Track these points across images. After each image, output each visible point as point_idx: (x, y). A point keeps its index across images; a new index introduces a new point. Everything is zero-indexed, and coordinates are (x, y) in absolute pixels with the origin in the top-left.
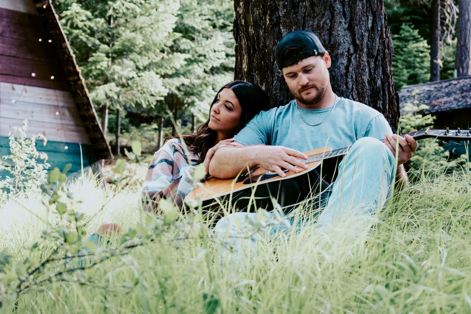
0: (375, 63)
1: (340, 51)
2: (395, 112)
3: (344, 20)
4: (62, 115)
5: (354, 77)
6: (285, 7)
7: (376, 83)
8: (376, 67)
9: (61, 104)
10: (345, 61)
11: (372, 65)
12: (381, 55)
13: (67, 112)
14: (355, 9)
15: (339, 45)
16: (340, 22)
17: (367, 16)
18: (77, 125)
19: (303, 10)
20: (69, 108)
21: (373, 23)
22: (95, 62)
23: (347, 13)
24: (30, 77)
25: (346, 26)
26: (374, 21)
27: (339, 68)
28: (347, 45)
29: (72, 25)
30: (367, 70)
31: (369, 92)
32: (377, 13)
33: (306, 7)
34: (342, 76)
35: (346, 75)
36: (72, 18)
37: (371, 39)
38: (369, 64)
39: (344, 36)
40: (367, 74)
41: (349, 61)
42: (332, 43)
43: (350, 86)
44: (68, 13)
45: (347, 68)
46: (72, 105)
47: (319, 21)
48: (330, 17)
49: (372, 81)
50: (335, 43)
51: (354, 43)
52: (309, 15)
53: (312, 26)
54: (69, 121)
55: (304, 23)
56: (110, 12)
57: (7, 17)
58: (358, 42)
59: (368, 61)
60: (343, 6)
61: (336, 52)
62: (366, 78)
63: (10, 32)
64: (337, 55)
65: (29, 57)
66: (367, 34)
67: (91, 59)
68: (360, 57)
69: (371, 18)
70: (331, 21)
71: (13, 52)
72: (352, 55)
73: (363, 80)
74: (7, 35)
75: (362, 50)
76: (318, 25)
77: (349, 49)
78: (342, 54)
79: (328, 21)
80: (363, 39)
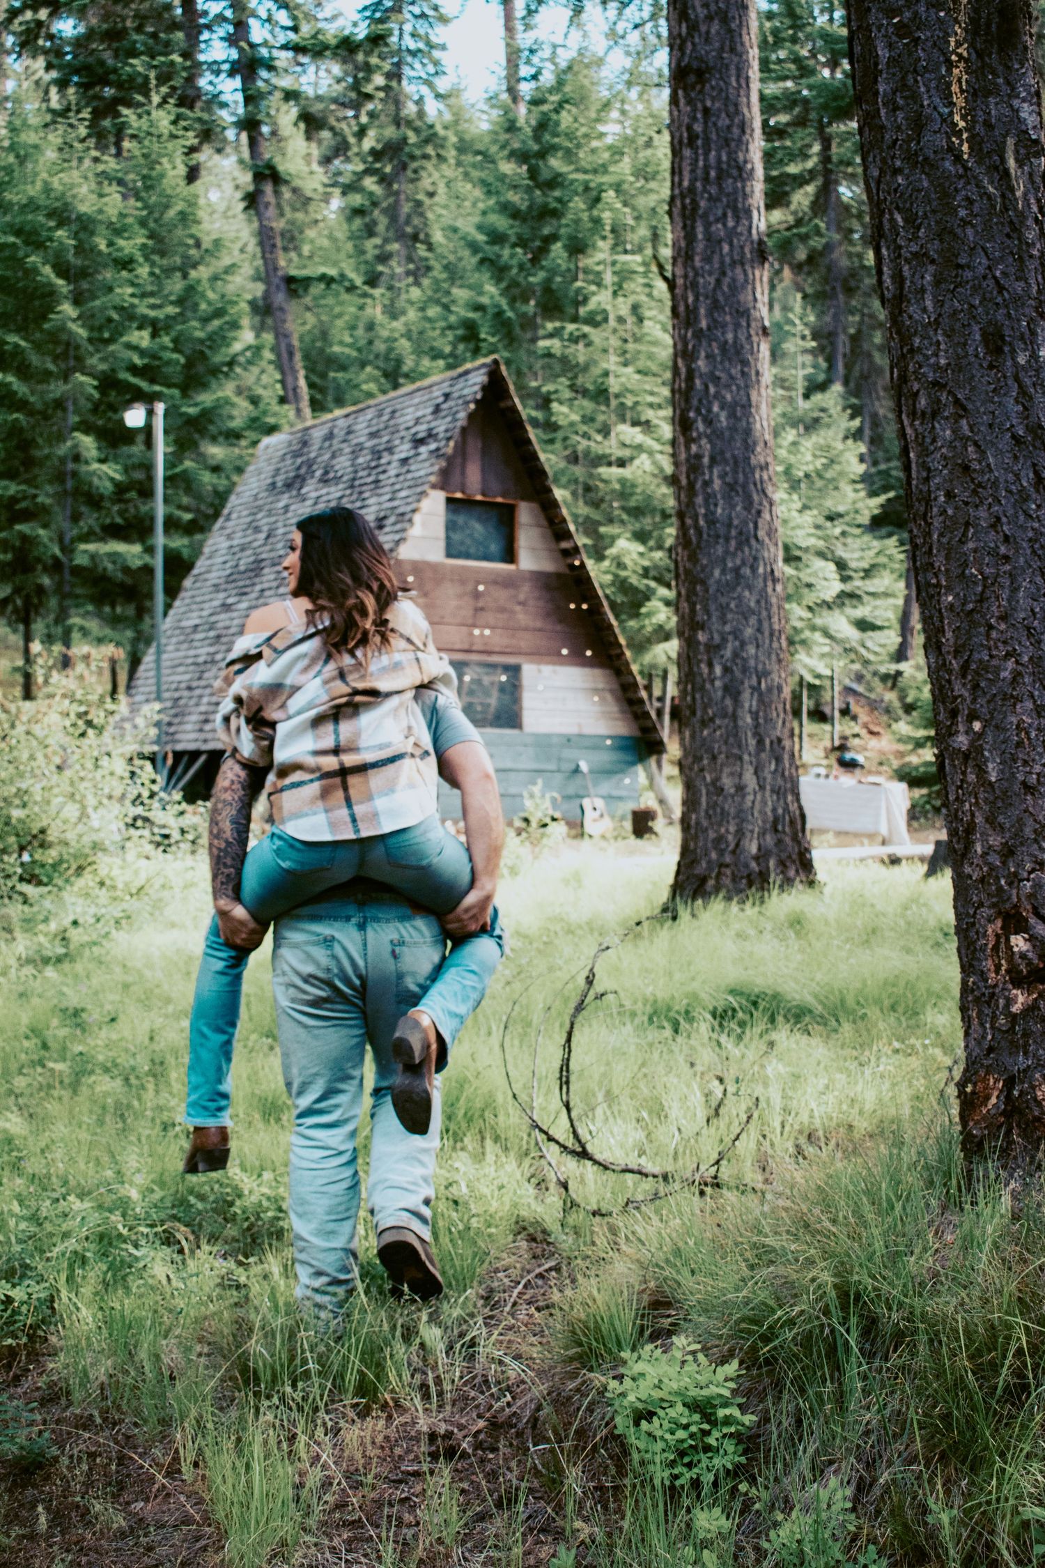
1: (748, 791)
3: (751, 767)
4: (602, 699)
9: (601, 686)
10: (752, 797)
13: (608, 696)
15: (747, 786)
16: (748, 769)
18: (623, 712)
20: (611, 691)
22: (649, 615)
23: (754, 762)
24: (560, 654)
25: (753, 772)
27: (747, 803)
28: (753, 786)
34: (749, 809)
35: (753, 808)
37: (774, 779)
41: (755, 797)
42: (742, 784)
43: (756, 815)
44: (613, 549)
45: (754, 802)
46: (616, 686)
47: (732, 769)
48: (740, 765)
49: (774, 810)
50: (744, 785)
54: (613, 707)
57: (530, 580)
60: (751, 756)
61: (744, 791)
63: (535, 599)
64: (745, 794)
65: (559, 627)
67: (643, 610)
70: (741, 769)
71: (539, 624)
74: (531, 603)
76: (731, 773)
77: (755, 788)
78: (750, 793)
79: (739, 769)
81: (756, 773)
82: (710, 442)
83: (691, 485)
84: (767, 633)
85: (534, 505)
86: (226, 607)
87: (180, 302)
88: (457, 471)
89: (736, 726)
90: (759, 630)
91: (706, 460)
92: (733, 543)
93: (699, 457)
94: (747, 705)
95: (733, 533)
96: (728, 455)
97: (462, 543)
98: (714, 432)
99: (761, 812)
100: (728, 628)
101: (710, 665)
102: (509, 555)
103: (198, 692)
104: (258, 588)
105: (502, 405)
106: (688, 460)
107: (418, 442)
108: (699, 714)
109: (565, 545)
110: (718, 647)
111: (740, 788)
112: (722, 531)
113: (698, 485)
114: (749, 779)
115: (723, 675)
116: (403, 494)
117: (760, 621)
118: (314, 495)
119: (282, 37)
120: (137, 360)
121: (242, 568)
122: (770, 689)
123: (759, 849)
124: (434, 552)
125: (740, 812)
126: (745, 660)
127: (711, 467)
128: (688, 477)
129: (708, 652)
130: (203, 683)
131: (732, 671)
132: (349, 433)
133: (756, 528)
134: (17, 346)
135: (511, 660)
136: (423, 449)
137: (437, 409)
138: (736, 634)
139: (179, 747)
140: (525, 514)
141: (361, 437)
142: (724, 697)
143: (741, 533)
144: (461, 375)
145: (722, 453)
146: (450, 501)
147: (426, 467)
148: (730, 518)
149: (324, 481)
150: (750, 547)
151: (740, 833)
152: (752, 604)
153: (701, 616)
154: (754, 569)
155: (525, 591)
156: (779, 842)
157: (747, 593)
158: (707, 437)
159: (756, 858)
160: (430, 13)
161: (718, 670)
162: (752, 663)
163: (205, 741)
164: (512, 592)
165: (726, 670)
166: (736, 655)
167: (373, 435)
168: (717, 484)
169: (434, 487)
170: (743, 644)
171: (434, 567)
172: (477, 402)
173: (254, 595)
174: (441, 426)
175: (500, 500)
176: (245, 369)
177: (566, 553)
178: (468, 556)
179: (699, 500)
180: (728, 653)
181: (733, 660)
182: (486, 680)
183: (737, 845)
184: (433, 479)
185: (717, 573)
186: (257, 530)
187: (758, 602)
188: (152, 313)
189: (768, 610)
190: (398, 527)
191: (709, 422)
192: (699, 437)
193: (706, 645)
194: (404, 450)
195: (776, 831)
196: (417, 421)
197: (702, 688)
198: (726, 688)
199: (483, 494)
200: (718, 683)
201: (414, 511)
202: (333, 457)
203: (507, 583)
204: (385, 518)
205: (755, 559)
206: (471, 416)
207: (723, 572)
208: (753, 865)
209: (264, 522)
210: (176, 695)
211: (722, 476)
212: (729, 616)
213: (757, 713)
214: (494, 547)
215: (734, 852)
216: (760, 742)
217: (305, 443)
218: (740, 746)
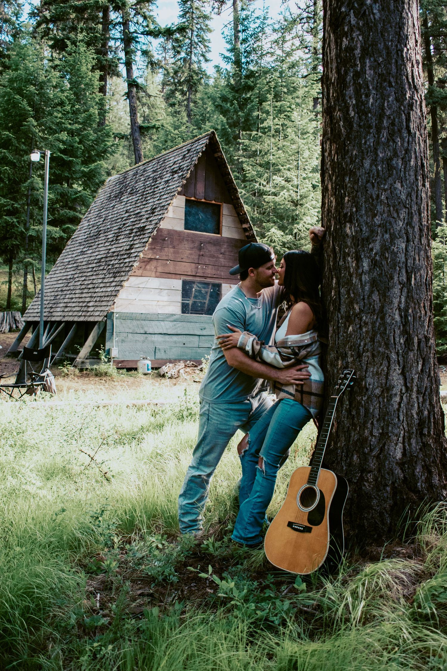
0: (423, 397)
1: (394, 392)
2: (439, 430)
3: (398, 367)
5: (405, 411)
6: (352, 356)
7: (423, 414)
8: (424, 401)
10: (398, 399)
11: (421, 399)
12: (429, 390)
14: (407, 358)
15: (393, 387)
16: (395, 369)
17: (418, 362)
19: (366, 359)
21: (422, 366)
23: (401, 361)
25: (400, 372)
26: (423, 365)
27: (392, 405)
28: (399, 387)
29: (271, 241)
30: (416, 405)
31: (417, 422)
32: (427, 358)
33: (368, 357)
34: (394, 411)
35: (398, 410)
36: (271, 236)
37: (420, 379)
38: (418, 399)
39: (397, 380)
40: (416, 408)
41: (402, 398)
42: (388, 385)
43: (401, 418)
44: (269, 233)
45: (400, 404)
47: (378, 368)
48: (387, 365)
49: (420, 412)
50: (390, 385)
51: (405, 385)
52: (370, 363)
53: (373, 371)
55: (367, 368)
56: (295, 231)
57: (227, 242)
58: (408, 385)
59: (417, 397)
60: (398, 356)
61: (390, 393)
62: (414, 412)
63: (229, 251)
64: (391, 395)
66: (417, 376)
68: (410, 396)
69: (420, 363)
70: (388, 369)
71: (231, 264)
72: (404, 394)
73: (412, 413)
74: (227, 253)
75: (412, 390)
76: (377, 372)
77: (401, 390)
78: (396, 394)
79: (385, 369)
80: (413, 382)
81: (403, 373)
82: (362, 33)
83: (342, 79)
84: (417, 229)
85: (230, 206)
86: (83, 253)
87: (83, 123)
88: (193, 186)
89: (384, 323)
90: (409, 224)
91: (358, 52)
92: (385, 133)
93: (350, 49)
94: (396, 301)
95: (385, 123)
96: (381, 46)
97: (194, 222)
98: (366, 24)
99: (407, 415)
100: (377, 220)
101: (358, 259)
102: (218, 230)
103: (65, 292)
104: (97, 243)
105: (216, 155)
106: (338, 56)
107: (174, 172)
108: (343, 309)
109: (245, 226)
110: (368, 240)
111: (387, 389)
112: (374, 122)
113: (349, 77)
114: (396, 379)
115: (370, 271)
116: (165, 197)
117: (410, 215)
118: (126, 200)
119: (141, 29)
120: (62, 146)
121: (92, 235)
122: (418, 286)
123: (404, 454)
124: (180, 227)
125: (384, 416)
126: (395, 254)
127: (362, 59)
128: (338, 72)
129: (356, 245)
130: (68, 288)
131: (381, 266)
132: (144, 172)
133: (408, 120)
134: (8, 136)
135: (217, 281)
136: (176, 176)
137: (184, 157)
138: (385, 227)
139: (53, 319)
140: (226, 210)
141: (149, 173)
142: (372, 292)
143: (393, 124)
144: (196, 141)
145: (374, 44)
146: (187, 201)
147: (176, 185)
148: (382, 108)
149: (131, 194)
150: (402, 139)
151: (384, 436)
152: (403, 197)
153: (348, 208)
154: (406, 161)
155: (224, 248)
156: (425, 445)
157: (398, 185)
158: (359, 29)
159: (401, 464)
160: (204, 28)
161: (366, 264)
162: (402, 257)
163: (64, 316)
164: (218, 248)
165: (374, 264)
166: (385, 248)
167: (154, 171)
168: (369, 74)
169: (179, 193)
170: (393, 238)
171: (179, 233)
172: (203, 152)
173: (95, 247)
174: (185, 164)
175: (213, 202)
176: (111, 155)
177: (245, 230)
178: (196, 230)
179: (350, 91)
180: (377, 247)
181: (382, 255)
182: (203, 291)
183: (382, 450)
184: (179, 189)
185: (367, 164)
186: (100, 217)
187: (409, 195)
188: (69, 127)
189: (419, 205)
190: (161, 212)
191: (361, 15)
192: (351, 30)
193: (353, 237)
194: (168, 176)
195: (422, 434)
196: (174, 163)
197: (349, 282)
198: (374, 283)
199: (205, 199)
200: (365, 278)
201: (169, 204)
202: (136, 182)
203: (216, 243)
204: (156, 208)
205: (407, 151)
206: (199, 159)
207: (374, 162)
208: (398, 471)
209: (104, 213)
210: (56, 294)
211: (375, 66)
212: (380, 208)
213: (406, 310)
214: (210, 226)
215: (378, 457)
216: (409, 342)
217: (125, 178)
218: (387, 345)
